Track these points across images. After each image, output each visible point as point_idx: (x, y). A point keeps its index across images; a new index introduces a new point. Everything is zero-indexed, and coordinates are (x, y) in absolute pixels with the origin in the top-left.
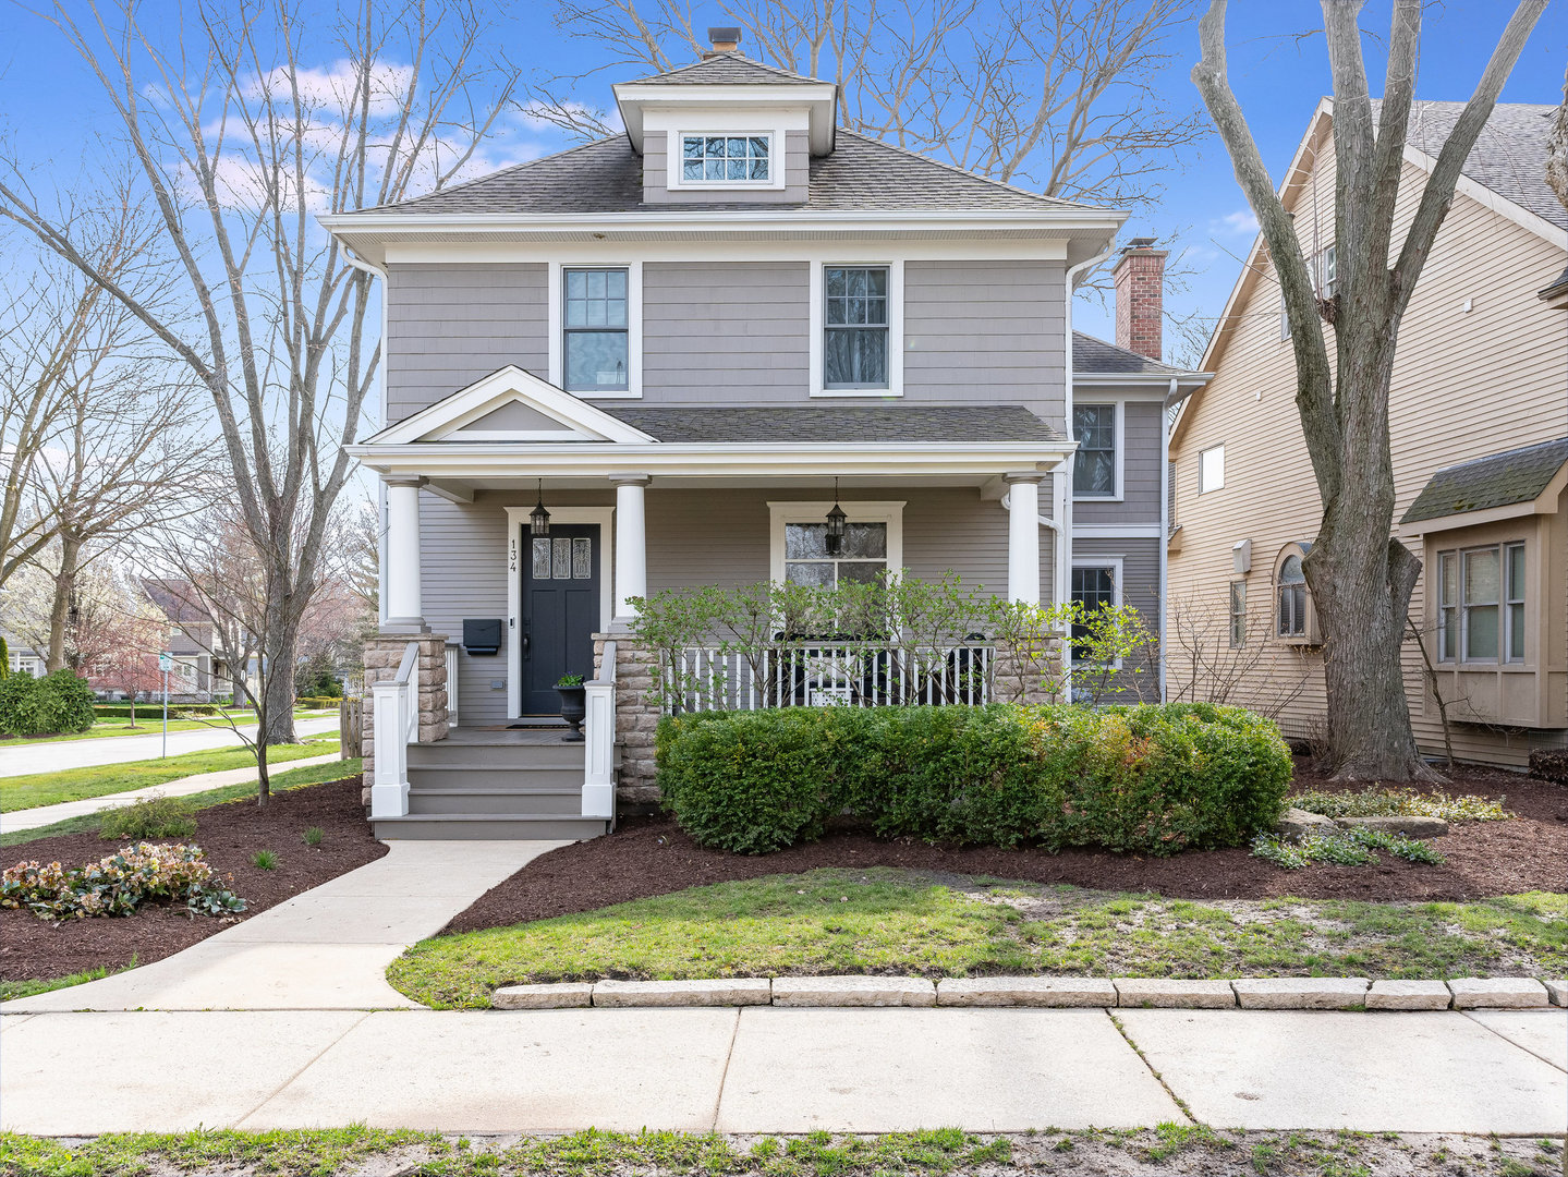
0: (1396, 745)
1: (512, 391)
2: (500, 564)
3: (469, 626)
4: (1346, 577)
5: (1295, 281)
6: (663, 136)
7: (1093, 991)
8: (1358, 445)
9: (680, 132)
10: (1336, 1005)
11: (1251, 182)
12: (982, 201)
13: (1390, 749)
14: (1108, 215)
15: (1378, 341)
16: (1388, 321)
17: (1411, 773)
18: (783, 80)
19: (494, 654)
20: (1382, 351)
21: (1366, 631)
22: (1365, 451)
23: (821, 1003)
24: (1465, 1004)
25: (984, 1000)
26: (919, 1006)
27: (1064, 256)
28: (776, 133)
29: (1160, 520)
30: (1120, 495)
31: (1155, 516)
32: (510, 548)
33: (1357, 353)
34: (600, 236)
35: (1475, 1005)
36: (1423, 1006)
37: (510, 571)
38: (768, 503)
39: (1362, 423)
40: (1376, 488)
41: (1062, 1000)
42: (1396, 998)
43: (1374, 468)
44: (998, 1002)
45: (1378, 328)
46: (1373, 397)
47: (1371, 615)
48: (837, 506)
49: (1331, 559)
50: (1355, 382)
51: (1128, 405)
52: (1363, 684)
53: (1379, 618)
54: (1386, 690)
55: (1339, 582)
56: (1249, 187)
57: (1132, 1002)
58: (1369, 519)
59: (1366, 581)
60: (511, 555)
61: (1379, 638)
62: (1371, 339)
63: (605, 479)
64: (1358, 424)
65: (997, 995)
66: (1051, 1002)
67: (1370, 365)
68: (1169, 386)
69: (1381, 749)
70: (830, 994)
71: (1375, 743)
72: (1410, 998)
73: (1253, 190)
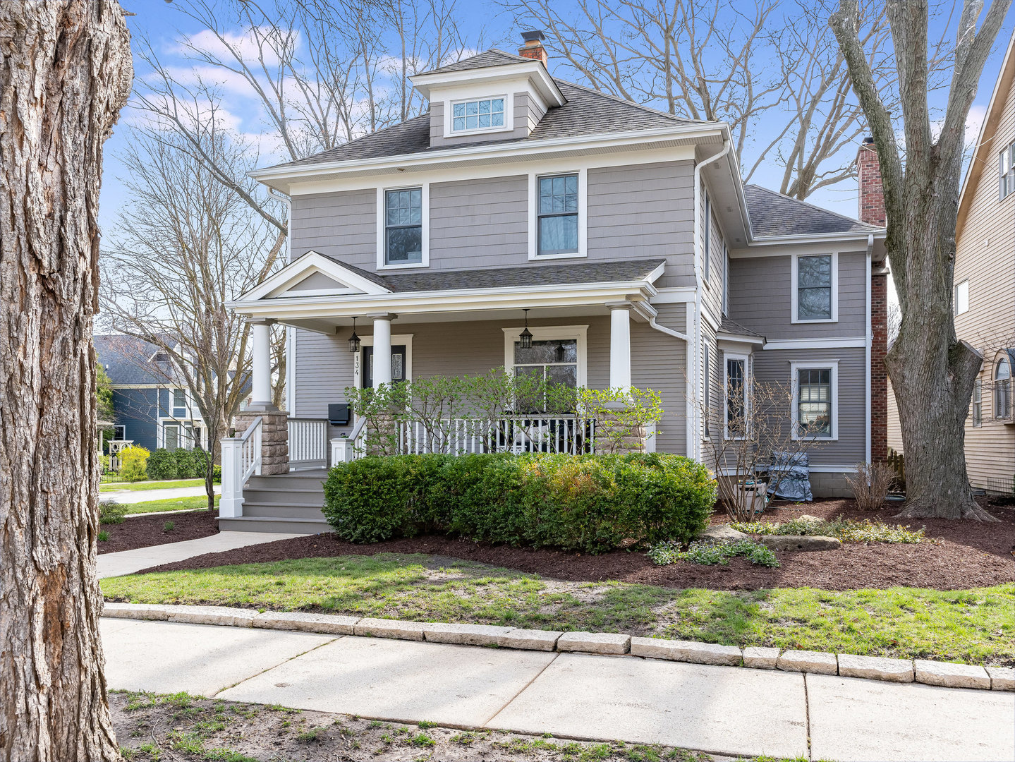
0: (949, 492)
1: (312, 266)
2: (350, 370)
3: (332, 408)
4: (911, 369)
5: (886, 160)
6: (441, 105)
7: (340, 623)
8: (915, 274)
9: (451, 101)
10: (482, 643)
11: (861, 92)
12: (639, 125)
13: (945, 495)
14: (712, 126)
15: (924, 198)
16: (931, 183)
17: (963, 513)
18: (512, 62)
19: (346, 425)
20: (927, 205)
21: (928, 408)
22: (919, 277)
23: (192, 622)
24: (564, 648)
25: (279, 625)
26: (242, 627)
27: (693, 157)
28: (509, 96)
29: (865, 335)
30: (835, 318)
31: (861, 332)
32: (355, 361)
33: (909, 207)
34: (401, 169)
35: (572, 649)
36: (535, 648)
37: (355, 375)
38: (503, 329)
39: (916, 258)
40: (929, 304)
41: (322, 628)
42: (516, 640)
43: (927, 290)
44: (287, 627)
45: (923, 188)
46: (923, 238)
47: (930, 397)
48: (526, 330)
49: (901, 357)
50: (909, 229)
51: (840, 254)
52: (924, 448)
53: (938, 399)
54: (942, 452)
55: (907, 373)
56: (860, 96)
57: (361, 633)
58: (925, 327)
59: (925, 372)
60: (356, 365)
61: (937, 414)
62: (918, 196)
63: (364, 317)
64: (913, 259)
65: (285, 623)
66: (316, 629)
67: (919, 215)
68: (867, 240)
69: (936, 495)
70: (195, 616)
71: (931, 490)
72: (526, 641)
73: (862, 98)
